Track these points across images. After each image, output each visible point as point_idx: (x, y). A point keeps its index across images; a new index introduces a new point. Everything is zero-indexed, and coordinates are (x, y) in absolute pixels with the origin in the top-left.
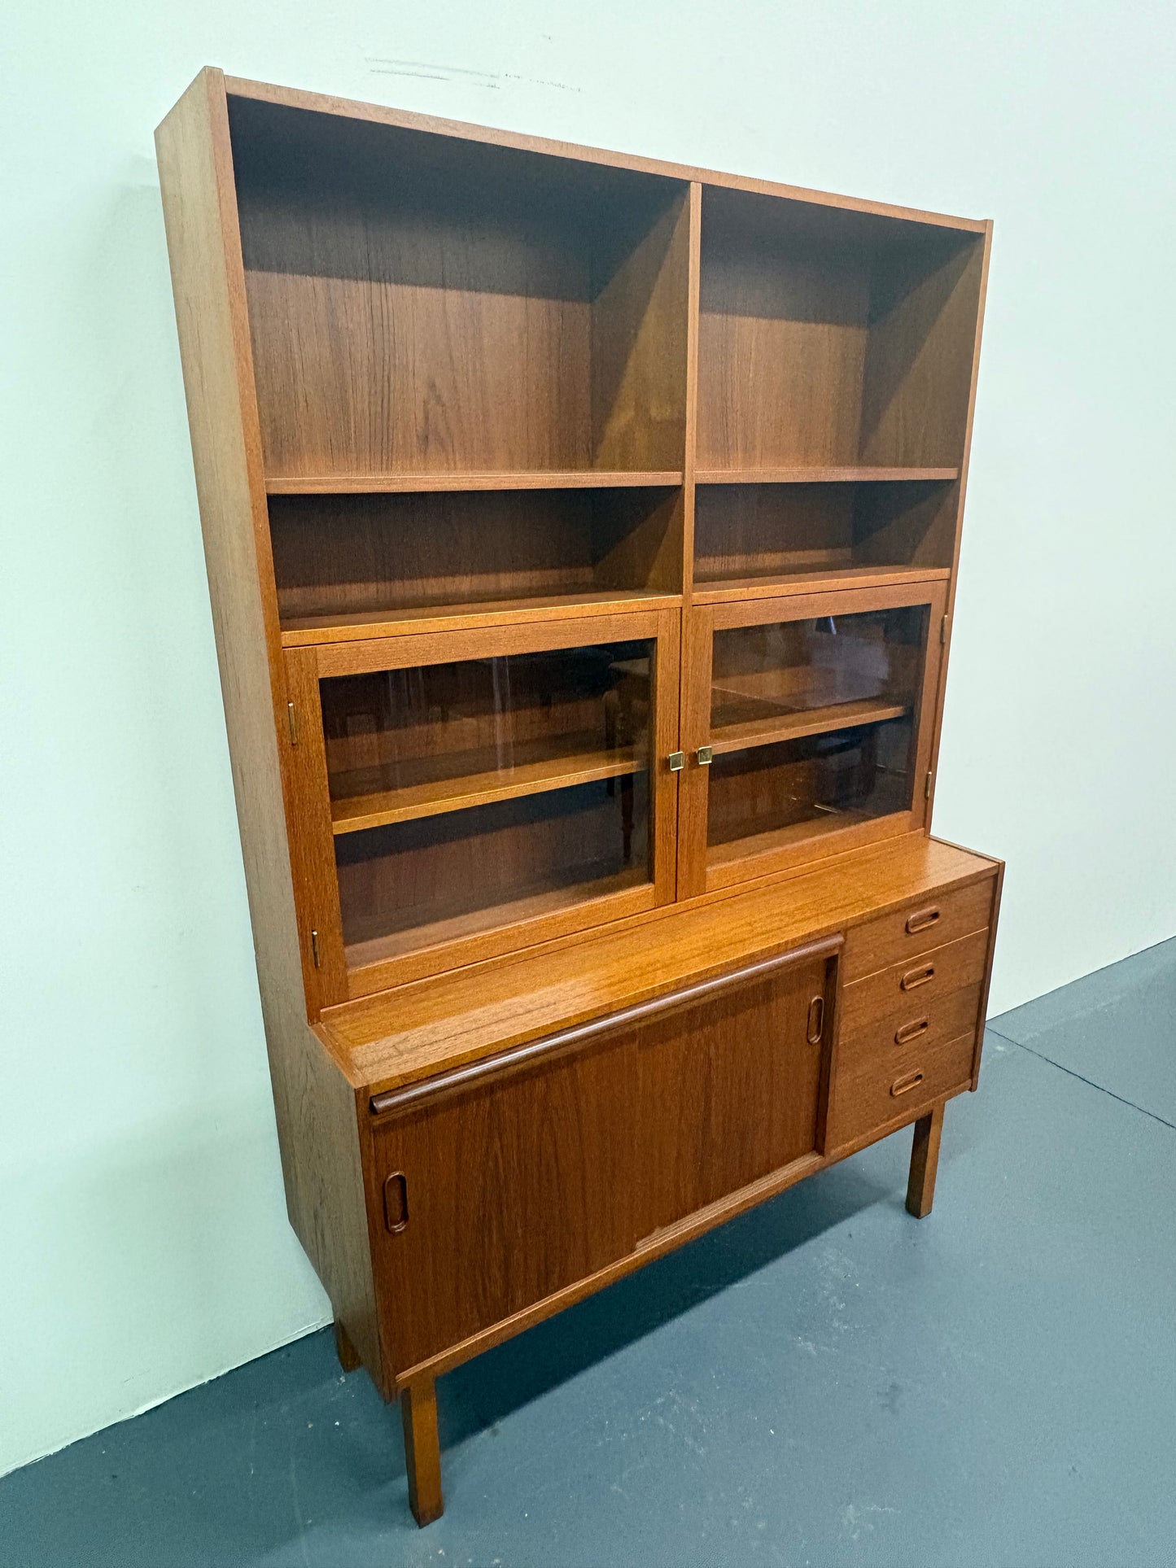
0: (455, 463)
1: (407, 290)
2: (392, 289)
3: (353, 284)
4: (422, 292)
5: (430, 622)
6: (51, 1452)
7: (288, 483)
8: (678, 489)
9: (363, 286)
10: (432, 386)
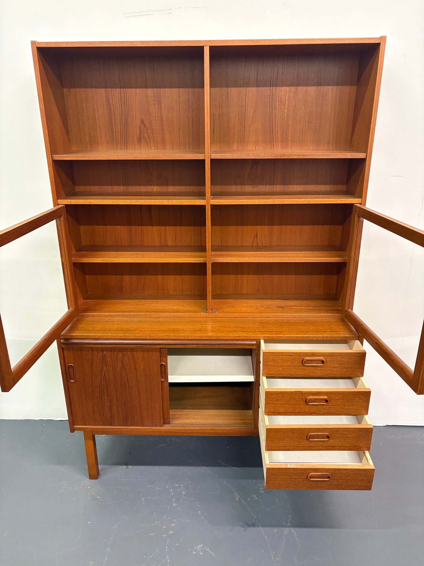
0: (151, 147)
1: (133, 90)
2: (128, 90)
3: (114, 89)
4: (138, 90)
5: (104, 201)
6: (36, 419)
7: (59, 157)
8: (204, 161)
9: (118, 90)
10: (142, 121)
